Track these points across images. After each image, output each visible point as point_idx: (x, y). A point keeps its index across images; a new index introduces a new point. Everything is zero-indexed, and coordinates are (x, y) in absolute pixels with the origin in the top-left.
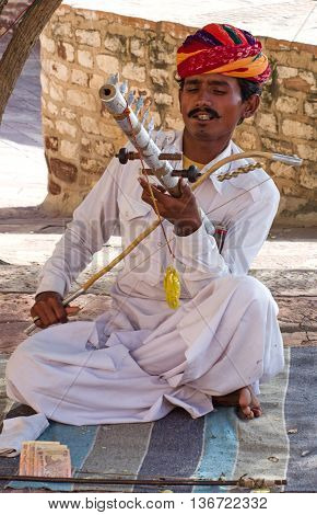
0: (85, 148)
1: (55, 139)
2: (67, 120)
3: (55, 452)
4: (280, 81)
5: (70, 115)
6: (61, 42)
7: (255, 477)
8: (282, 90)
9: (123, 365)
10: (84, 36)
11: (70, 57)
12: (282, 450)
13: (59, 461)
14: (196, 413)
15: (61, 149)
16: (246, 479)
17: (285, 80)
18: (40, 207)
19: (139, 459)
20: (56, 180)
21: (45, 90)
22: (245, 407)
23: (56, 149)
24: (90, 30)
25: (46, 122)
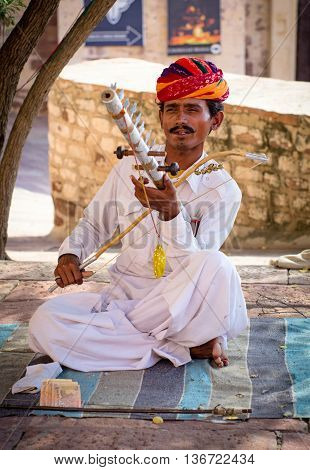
0: (83, 190)
1: (60, 183)
2: (69, 168)
3: (68, 388)
4: (233, 137)
5: (71, 164)
6: (65, 108)
7: (227, 407)
8: (235, 143)
9: (119, 324)
10: (82, 103)
11: (71, 119)
12: (247, 389)
13: (71, 394)
14: (177, 363)
15: (64, 191)
16: (219, 408)
17: (238, 137)
18: (47, 237)
19: (134, 395)
20: (60, 215)
21: (52, 145)
22: (217, 358)
23: (60, 191)
24: (86, 99)
25: (52, 170)
